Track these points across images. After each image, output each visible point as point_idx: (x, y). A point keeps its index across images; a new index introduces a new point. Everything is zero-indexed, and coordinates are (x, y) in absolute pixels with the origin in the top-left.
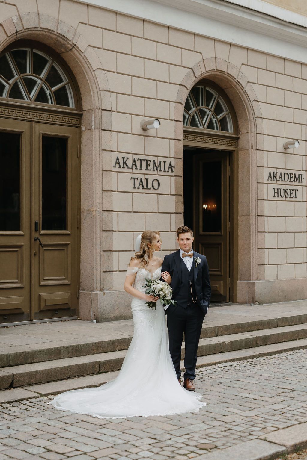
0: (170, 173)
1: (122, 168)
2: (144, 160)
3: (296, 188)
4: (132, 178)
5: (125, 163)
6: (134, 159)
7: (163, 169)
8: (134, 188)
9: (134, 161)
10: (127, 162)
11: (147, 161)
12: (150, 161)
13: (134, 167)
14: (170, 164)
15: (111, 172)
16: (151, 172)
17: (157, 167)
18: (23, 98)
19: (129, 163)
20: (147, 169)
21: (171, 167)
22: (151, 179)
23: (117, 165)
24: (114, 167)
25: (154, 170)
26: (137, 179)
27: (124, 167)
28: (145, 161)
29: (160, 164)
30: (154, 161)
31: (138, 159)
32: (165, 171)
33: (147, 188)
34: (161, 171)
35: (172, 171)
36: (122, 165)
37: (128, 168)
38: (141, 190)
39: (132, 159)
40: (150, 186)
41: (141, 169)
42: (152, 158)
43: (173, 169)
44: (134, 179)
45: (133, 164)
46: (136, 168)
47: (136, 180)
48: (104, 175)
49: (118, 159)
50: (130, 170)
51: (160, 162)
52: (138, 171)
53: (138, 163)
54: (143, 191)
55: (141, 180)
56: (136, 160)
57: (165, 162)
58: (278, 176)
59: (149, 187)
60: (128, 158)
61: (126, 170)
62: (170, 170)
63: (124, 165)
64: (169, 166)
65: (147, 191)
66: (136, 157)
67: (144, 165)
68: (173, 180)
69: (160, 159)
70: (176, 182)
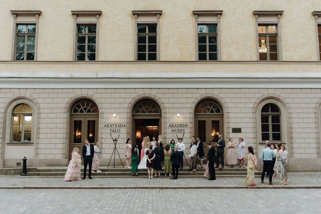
0: (124, 127)
2: (114, 124)
3: (184, 129)
4: (110, 129)
5: (107, 126)
8: (111, 132)
14: (124, 125)
16: (117, 127)
17: (119, 126)
18: (84, 112)
19: (109, 126)
22: (117, 129)
24: (104, 127)
33: (115, 132)
34: (121, 127)
36: (106, 126)
38: (113, 132)
42: (117, 124)
43: (126, 126)
53: (112, 126)
55: (113, 130)
57: (122, 125)
58: (174, 126)
60: (109, 124)
66: (112, 124)
67: (115, 126)
68: (126, 129)
69: (120, 124)
70: (127, 130)
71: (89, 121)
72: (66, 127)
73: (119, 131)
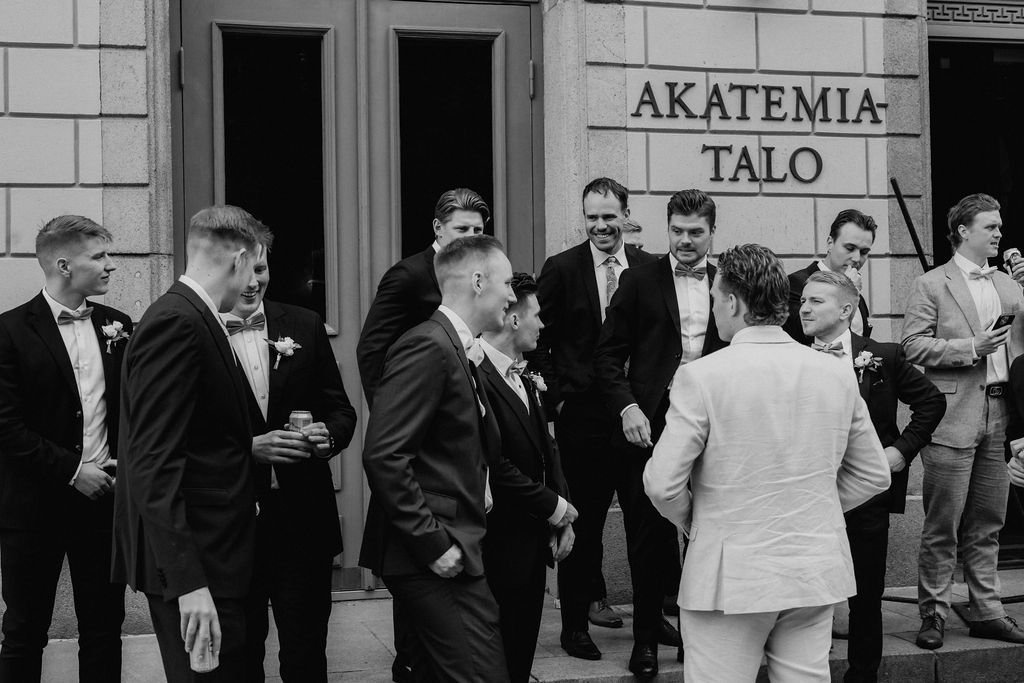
0: (866, 126)
1: (667, 116)
2: (755, 88)
4: (706, 148)
5: (675, 101)
6: (716, 87)
7: (834, 112)
8: (717, 178)
9: (716, 91)
10: (685, 99)
11: (768, 90)
12: (781, 89)
13: (716, 112)
14: (867, 96)
15: (623, 132)
16: (789, 126)
17: (812, 108)
19: (696, 101)
20: (768, 117)
21: (868, 104)
22: (783, 148)
23: (647, 110)
24: (632, 115)
25: (798, 119)
26: (729, 149)
27: (673, 115)
28: (762, 93)
29: (823, 98)
30: (798, 90)
31: (733, 87)
32: (843, 120)
33: (770, 179)
34: (826, 119)
35: (876, 121)
36: (664, 109)
37: (690, 115)
38: (744, 184)
39: (708, 89)
40: (780, 168)
41: (744, 117)
42: (788, 82)
43: (881, 113)
44: (717, 150)
45: (710, 105)
46: (725, 117)
47: (723, 155)
48: (592, 144)
49: (648, 89)
50: (701, 124)
51: (825, 91)
52: (734, 124)
53: (732, 102)
54: (754, 187)
55: (745, 153)
56: (724, 90)
57: (843, 92)
59: (777, 174)
60: (689, 86)
61: (682, 122)
62: (867, 116)
63: (672, 108)
64: (863, 102)
65: (768, 188)
66: (723, 81)
67: (756, 103)
68: (880, 147)
69: (821, 82)
70: (894, 159)
71: (415, 51)
72: (151, 99)
73: (805, 166)
